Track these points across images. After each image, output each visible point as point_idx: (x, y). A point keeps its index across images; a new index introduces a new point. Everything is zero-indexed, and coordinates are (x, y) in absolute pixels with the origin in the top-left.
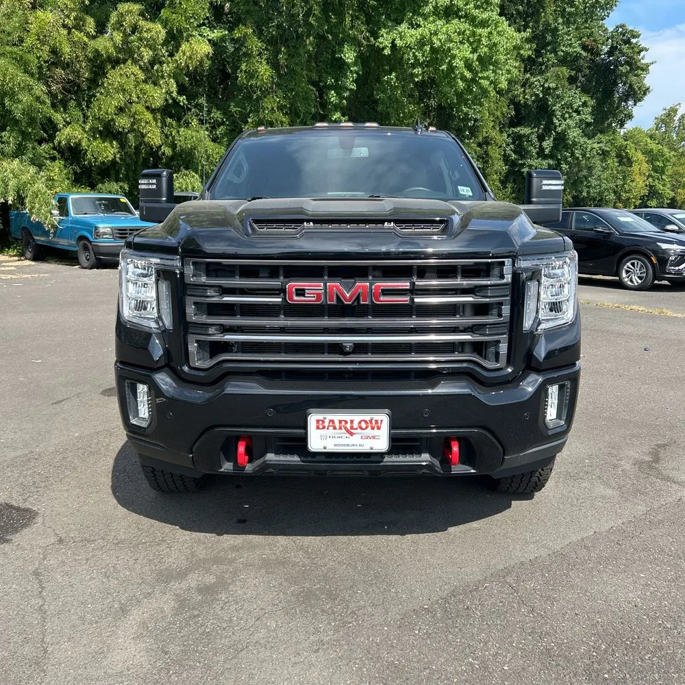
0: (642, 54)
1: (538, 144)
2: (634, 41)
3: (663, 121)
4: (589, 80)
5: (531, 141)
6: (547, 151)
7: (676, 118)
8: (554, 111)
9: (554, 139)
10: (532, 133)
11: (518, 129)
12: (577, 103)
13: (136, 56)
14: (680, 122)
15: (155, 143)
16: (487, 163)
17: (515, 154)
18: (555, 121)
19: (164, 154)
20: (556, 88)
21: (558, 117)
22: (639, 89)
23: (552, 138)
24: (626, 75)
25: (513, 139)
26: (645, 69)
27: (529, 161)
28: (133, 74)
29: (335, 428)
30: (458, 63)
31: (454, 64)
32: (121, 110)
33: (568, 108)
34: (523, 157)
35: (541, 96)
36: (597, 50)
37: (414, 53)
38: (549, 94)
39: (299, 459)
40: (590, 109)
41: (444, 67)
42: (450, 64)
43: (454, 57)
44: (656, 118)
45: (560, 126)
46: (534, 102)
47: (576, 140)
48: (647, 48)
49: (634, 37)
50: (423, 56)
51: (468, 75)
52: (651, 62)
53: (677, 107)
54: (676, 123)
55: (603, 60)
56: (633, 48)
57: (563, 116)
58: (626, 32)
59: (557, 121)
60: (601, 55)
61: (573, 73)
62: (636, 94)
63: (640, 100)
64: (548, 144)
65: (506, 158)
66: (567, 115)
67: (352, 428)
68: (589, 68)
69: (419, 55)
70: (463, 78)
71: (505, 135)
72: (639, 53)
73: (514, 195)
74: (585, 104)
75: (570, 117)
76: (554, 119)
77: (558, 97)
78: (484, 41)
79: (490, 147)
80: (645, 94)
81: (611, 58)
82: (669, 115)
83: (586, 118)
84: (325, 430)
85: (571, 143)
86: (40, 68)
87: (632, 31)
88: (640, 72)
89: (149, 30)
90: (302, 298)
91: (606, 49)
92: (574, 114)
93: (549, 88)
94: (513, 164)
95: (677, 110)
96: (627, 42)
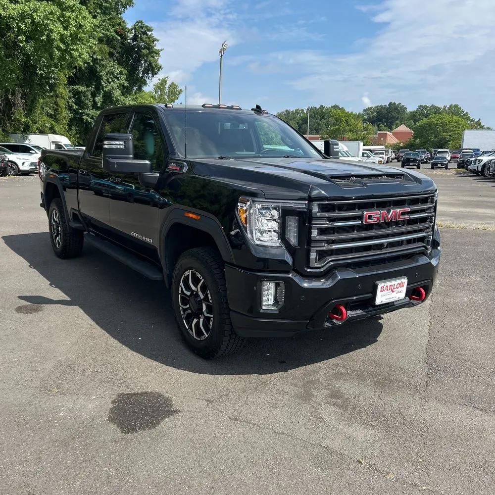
0: (155, 42)
1: (92, 99)
2: (149, 33)
3: (159, 88)
4: (122, 56)
5: (87, 96)
6: (99, 105)
7: (167, 86)
8: (101, 76)
9: (103, 96)
10: (88, 90)
11: (77, 87)
12: (116, 72)
14: (169, 89)
16: (57, 111)
17: (76, 105)
18: (103, 83)
20: (102, 60)
21: (104, 80)
22: (156, 66)
23: (101, 95)
24: (147, 56)
25: (73, 94)
26: (157, 53)
27: (86, 111)
29: (387, 290)
30: (55, 36)
31: (53, 37)
33: (110, 75)
34: (82, 108)
35: (92, 64)
36: (125, 36)
37: (17, 23)
38: (97, 64)
39: (362, 311)
40: (125, 77)
41: (44, 38)
42: (48, 36)
43: (51, 31)
44: (154, 85)
45: (106, 87)
46: (86, 68)
47: (118, 98)
48: (158, 39)
49: (149, 30)
50: (26, 27)
51: (63, 47)
52: (161, 49)
53: (167, 79)
54: (167, 90)
55: (129, 43)
56: (149, 38)
57: (108, 80)
58: (143, 26)
59: (104, 83)
60: (127, 40)
61: (112, 50)
62: (153, 69)
63: (156, 74)
64: (99, 99)
65: (70, 108)
66: (110, 80)
67: (394, 289)
68: (121, 47)
69: (22, 26)
70: (58, 48)
71: (67, 90)
72: (153, 42)
73: (78, 136)
74: (121, 73)
75: (113, 81)
76: (102, 82)
77: (103, 66)
78: (73, 22)
79: (58, 99)
80: (159, 70)
81: (135, 43)
82: (162, 84)
83: (124, 83)
84: (384, 292)
85: (115, 99)
87: (147, 26)
88: (155, 55)
90: (370, 220)
91: (131, 36)
92: (116, 80)
93: (97, 59)
94: (76, 112)
95: (166, 81)
96: (145, 33)
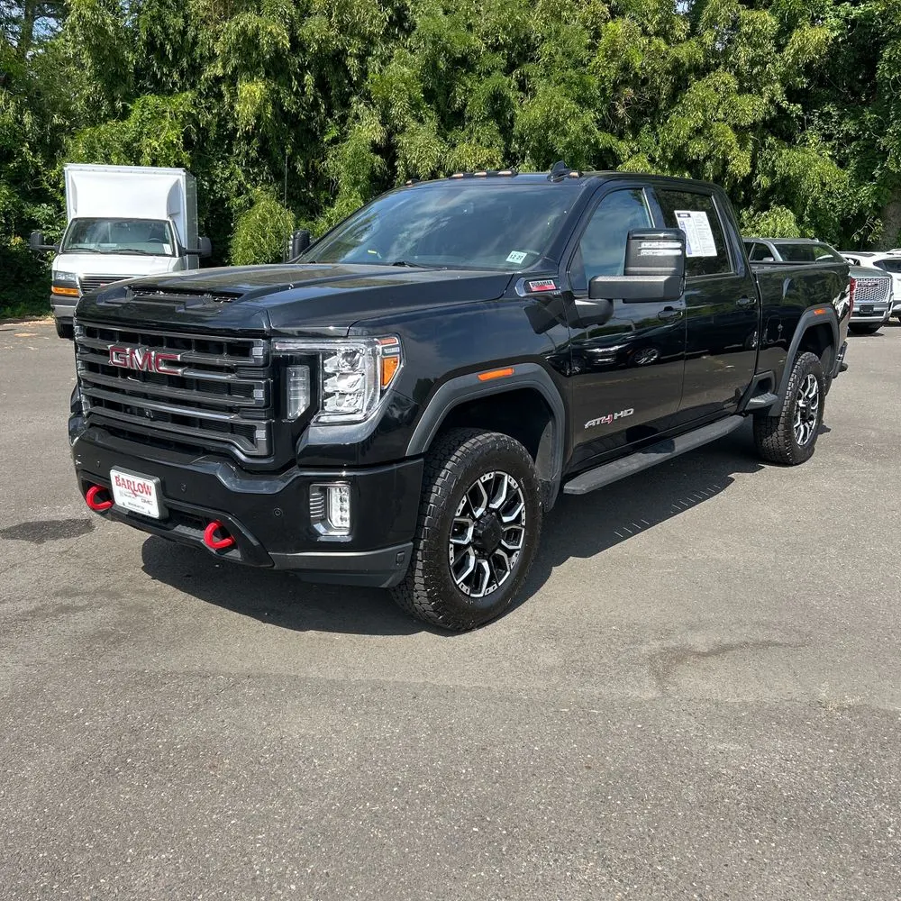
13: (731, 58)
15: (740, 172)
19: (759, 185)
28: (723, 83)
32: (698, 132)
67: (135, 490)
86: (603, 90)
89: (751, 22)
90: (117, 361)
